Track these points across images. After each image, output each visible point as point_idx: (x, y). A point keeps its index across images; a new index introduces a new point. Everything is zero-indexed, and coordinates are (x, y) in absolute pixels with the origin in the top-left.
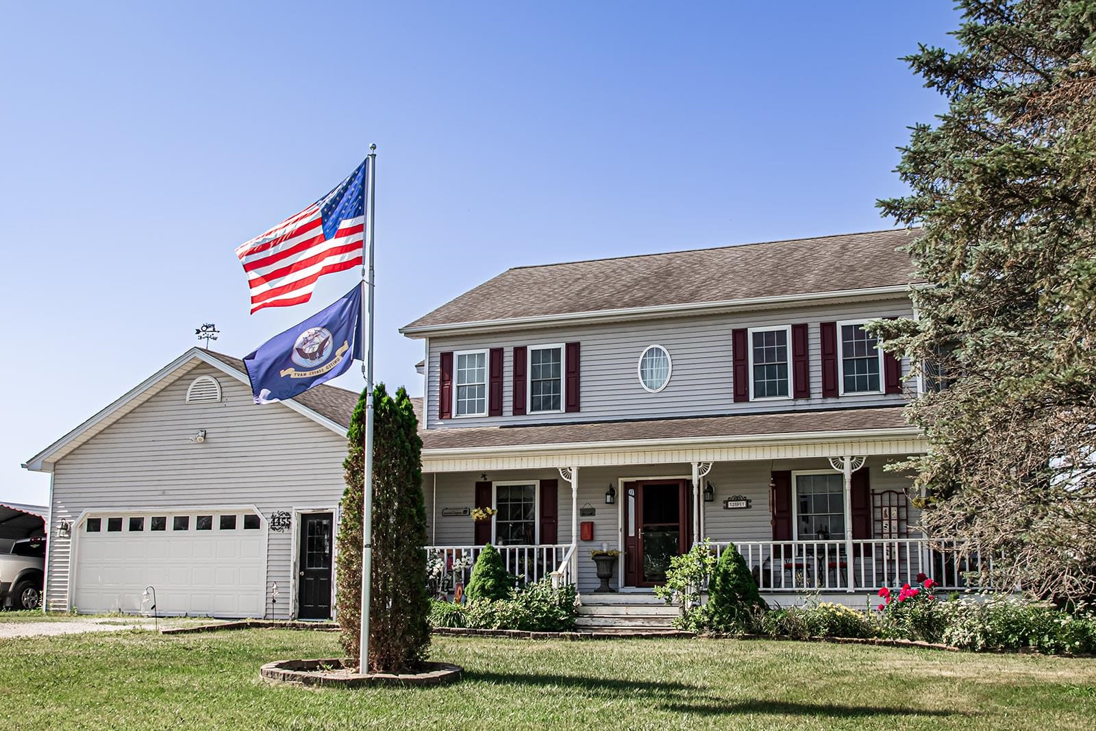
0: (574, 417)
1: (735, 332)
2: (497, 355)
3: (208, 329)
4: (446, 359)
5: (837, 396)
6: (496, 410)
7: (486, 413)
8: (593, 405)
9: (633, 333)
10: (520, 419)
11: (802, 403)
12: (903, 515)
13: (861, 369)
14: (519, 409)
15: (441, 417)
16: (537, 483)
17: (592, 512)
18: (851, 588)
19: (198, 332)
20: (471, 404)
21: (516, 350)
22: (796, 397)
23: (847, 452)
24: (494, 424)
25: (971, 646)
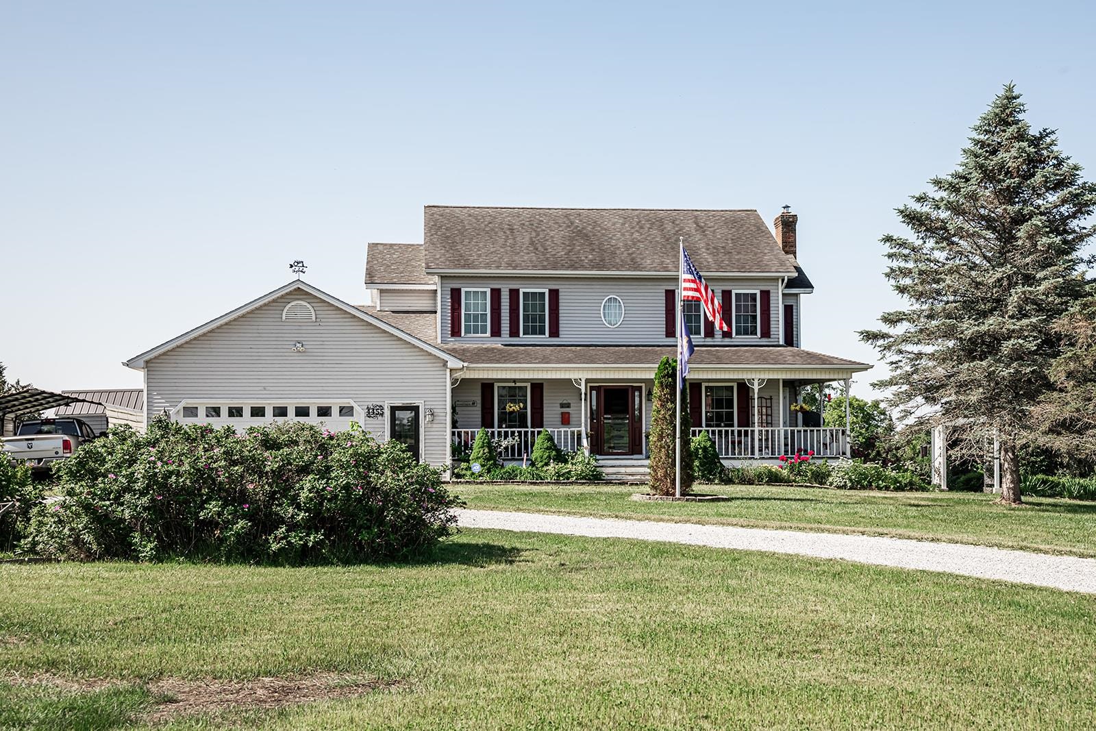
0: (555, 341)
1: (667, 292)
2: (496, 294)
3: (298, 266)
4: (456, 294)
5: (731, 337)
6: (496, 332)
7: (488, 334)
8: (568, 333)
9: (597, 286)
10: (515, 340)
11: (709, 341)
12: (769, 412)
13: (746, 321)
14: (514, 333)
15: (453, 335)
16: (529, 385)
17: (568, 406)
18: (757, 455)
19: (291, 266)
20: (476, 327)
21: (511, 291)
22: (706, 336)
23: (757, 376)
24: (497, 344)
25: (844, 487)
